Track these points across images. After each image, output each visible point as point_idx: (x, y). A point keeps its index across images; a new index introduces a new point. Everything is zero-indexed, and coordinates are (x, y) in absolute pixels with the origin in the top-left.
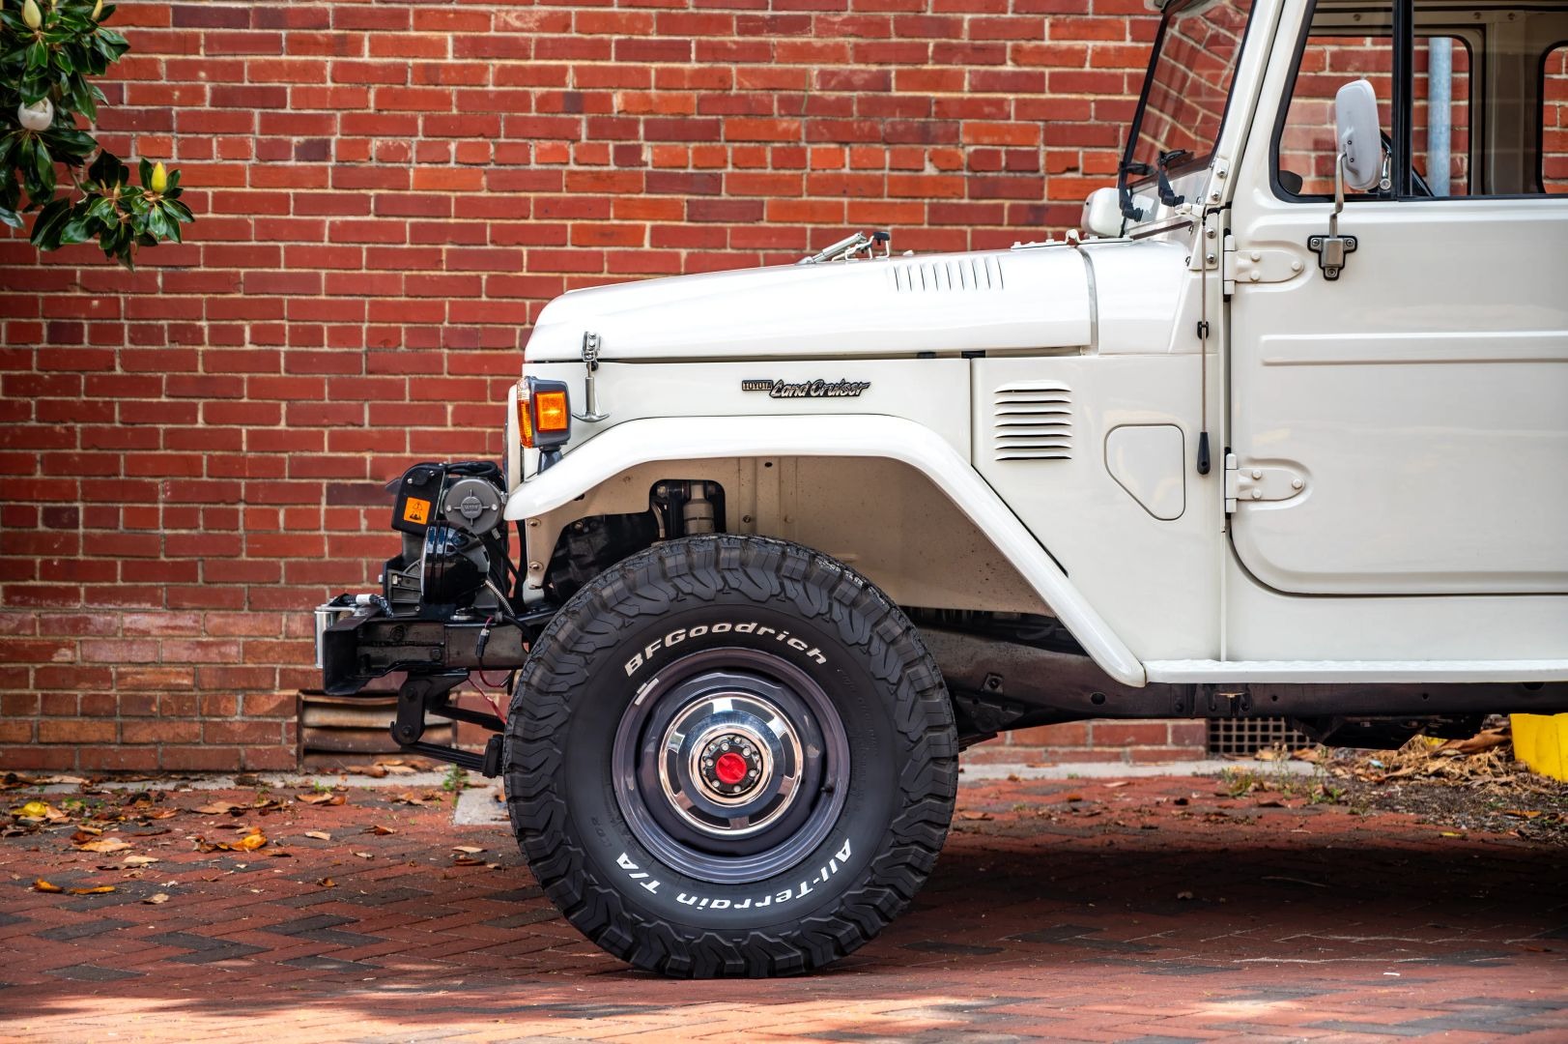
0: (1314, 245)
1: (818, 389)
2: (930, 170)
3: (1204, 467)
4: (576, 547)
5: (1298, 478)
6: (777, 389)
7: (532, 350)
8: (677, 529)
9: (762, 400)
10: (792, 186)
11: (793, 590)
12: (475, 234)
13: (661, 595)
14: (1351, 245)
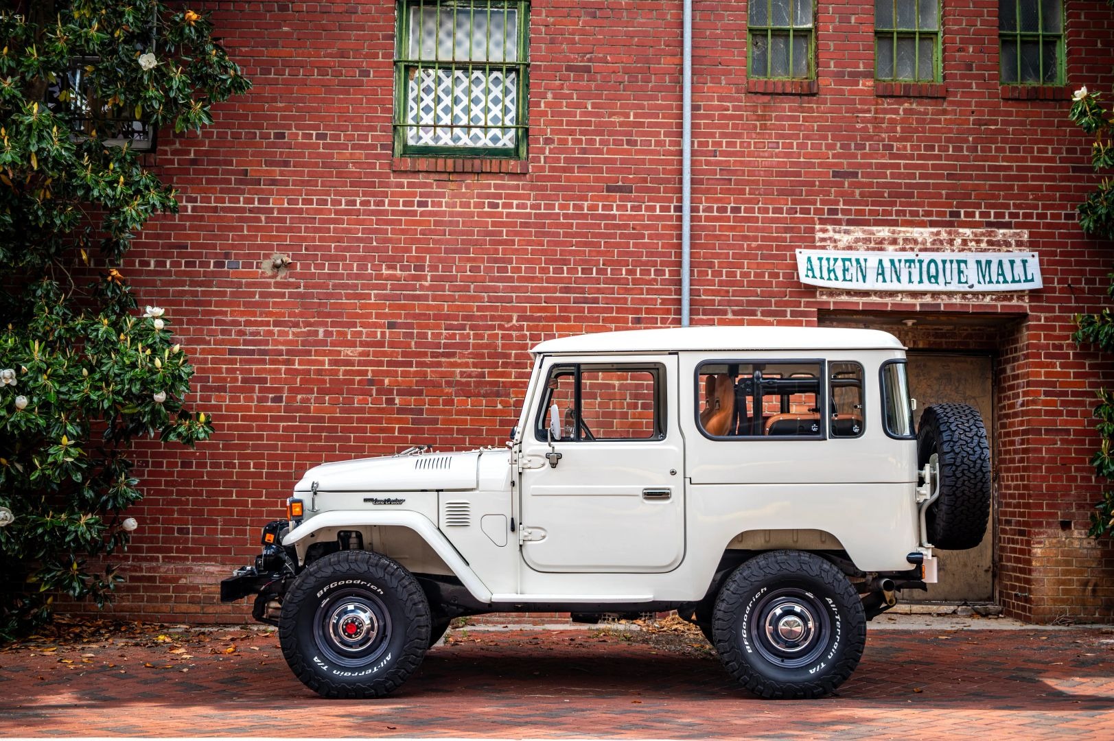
0: (548, 456)
1: (388, 501)
2: (499, 407)
3: (513, 529)
4: (314, 553)
5: (543, 533)
6: (375, 501)
7: (297, 487)
8: (346, 547)
9: (370, 505)
10: (449, 412)
11: (372, 570)
12: (334, 429)
13: (328, 571)
14: (559, 456)
